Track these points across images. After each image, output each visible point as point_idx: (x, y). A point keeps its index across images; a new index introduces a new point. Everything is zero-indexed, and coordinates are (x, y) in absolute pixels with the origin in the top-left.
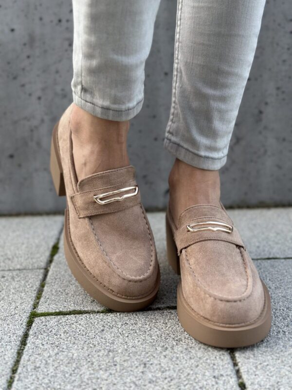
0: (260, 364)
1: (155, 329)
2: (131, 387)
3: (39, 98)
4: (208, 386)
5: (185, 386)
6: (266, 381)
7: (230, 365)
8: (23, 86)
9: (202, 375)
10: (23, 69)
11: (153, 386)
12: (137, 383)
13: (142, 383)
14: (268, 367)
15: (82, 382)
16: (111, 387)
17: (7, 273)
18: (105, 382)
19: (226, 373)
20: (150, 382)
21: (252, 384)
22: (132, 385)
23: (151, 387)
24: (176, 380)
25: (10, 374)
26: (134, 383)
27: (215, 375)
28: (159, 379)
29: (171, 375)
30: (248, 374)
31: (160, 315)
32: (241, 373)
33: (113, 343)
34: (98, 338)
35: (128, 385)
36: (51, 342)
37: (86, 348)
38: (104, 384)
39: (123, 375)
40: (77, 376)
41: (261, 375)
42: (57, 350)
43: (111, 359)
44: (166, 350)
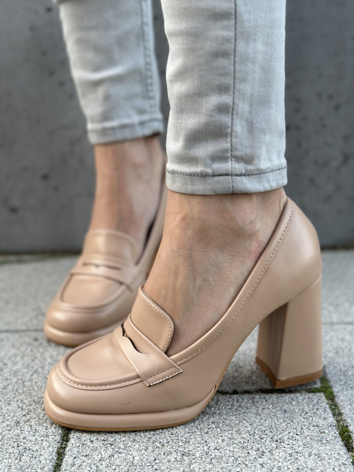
33: (188, 442)
43: (187, 467)
44: (263, 455)
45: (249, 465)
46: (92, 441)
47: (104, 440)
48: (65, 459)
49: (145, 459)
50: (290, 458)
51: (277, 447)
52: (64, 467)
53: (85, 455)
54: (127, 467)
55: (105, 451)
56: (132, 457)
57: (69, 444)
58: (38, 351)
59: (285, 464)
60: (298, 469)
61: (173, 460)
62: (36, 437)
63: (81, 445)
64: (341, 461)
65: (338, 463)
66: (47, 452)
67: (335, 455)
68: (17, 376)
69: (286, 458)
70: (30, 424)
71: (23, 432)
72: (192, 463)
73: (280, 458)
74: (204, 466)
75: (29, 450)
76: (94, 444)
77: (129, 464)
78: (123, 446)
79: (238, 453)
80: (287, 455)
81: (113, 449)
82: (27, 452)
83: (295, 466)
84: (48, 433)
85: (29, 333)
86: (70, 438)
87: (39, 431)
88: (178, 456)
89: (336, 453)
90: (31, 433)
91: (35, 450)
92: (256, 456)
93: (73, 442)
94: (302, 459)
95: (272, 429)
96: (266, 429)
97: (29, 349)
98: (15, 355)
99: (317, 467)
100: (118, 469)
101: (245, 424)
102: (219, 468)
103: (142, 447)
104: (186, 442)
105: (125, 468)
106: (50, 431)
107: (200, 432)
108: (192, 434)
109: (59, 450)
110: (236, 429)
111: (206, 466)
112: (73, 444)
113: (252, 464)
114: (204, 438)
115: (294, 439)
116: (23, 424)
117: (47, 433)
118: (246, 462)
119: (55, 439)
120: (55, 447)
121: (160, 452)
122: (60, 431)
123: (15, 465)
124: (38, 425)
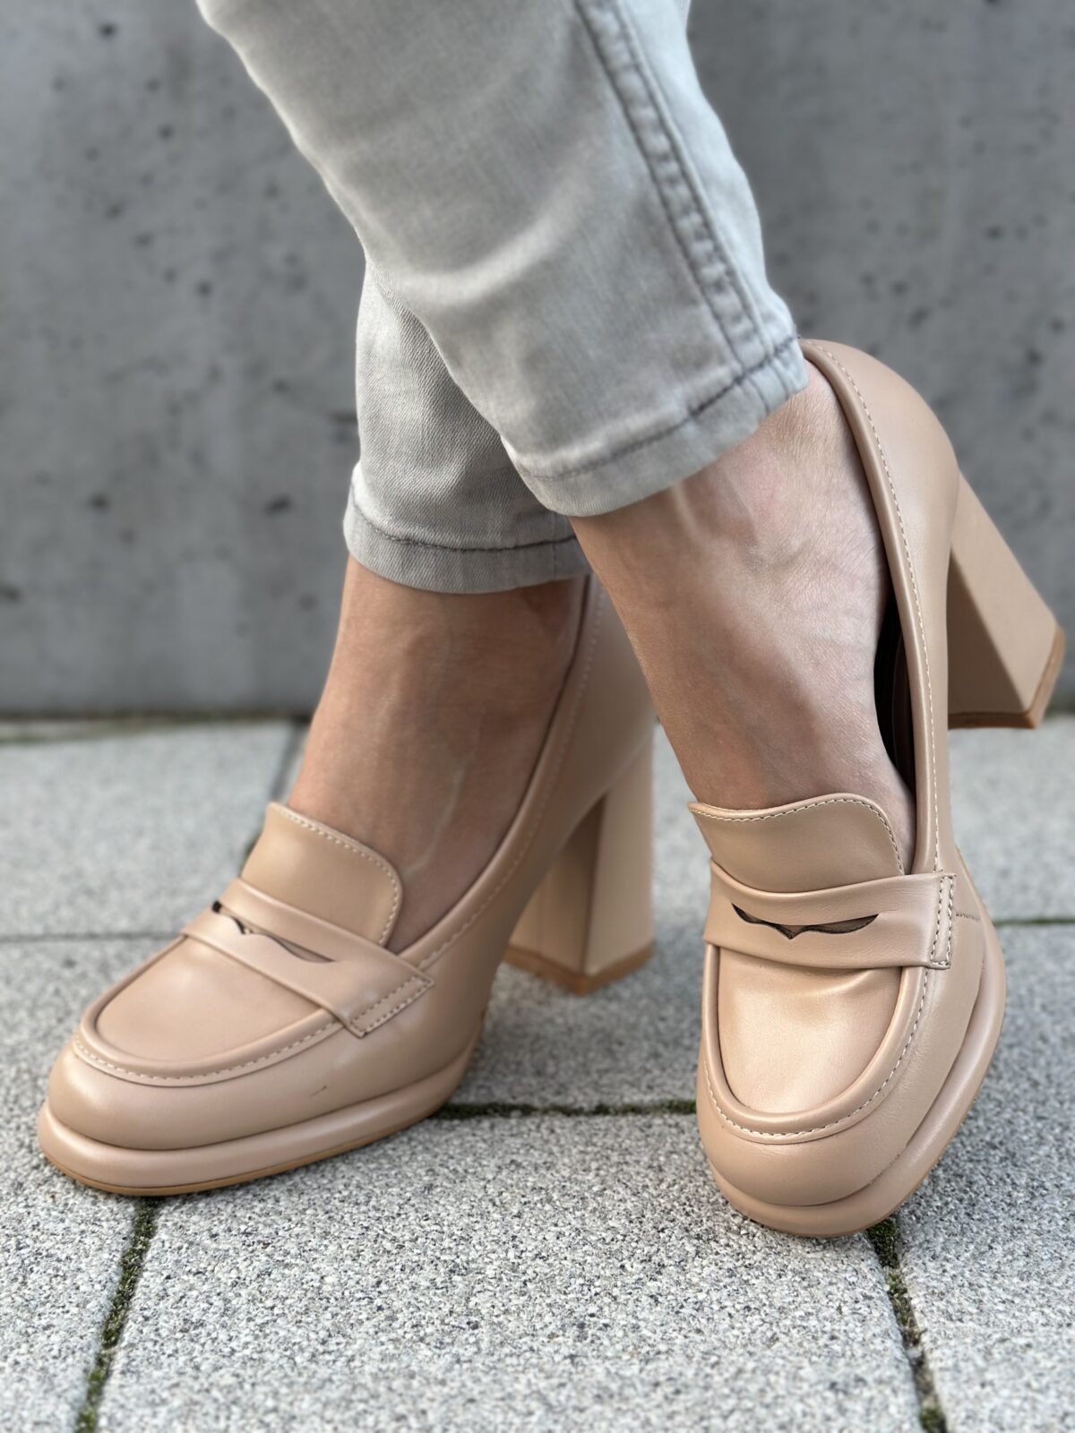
0: (1003, 1340)
1: (620, 1189)
2: (530, 1413)
3: (204, 289)
4: (808, 1418)
5: (725, 1417)
6: (1022, 1409)
7: (889, 1343)
8: (144, 241)
9: (787, 1378)
10: (147, 180)
11: (610, 1415)
12: (552, 1397)
13: (569, 1398)
14: (1031, 1353)
15: (354, 1388)
16: (460, 1410)
17: (82, 949)
18: (437, 1389)
19: (877, 1373)
20: (598, 1398)
21: (971, 1417)
22: (534, 1405)
23: (602, 1417)
24: (696, 1394)
25: (96, 1347)
26: (543, 1399)
27: (834, 1377)
28: (633, 1386)
29: (674, 1375)
30: (955, 1379)
31: (638, 1133)
32: (931, 1373)
33: (468, 1239)
34: (412, 1216)
35: (519, 1406)
36: (243, 1228)
37: (368, 1255)
38: (432, 1400)
39: (499, 1365)
40: (334, 1361)
41: (1004, 1386)
42: (264, 1258)
43: (459, 1303)
44: (659, 1273)
45: (622, 1298)
46: (214, 1236)
47: (247, 1234)
48: (142, 1282)
49: (351, 1283)
50: (728, 1280)
51: (697, 1253)
52: (138, 1301)
53: (194, 1270)
54: (305, 1302)
55: (249, 1260)
56: (318, 1277)
57: (155, 1244)
58: (75, 995)
59: (715, 1296)
60: (748, 1308)
61: (425, 1284)
62: (67, 1223)
63: (186, 1246)
64: (861, 1290)
65: (852, 1293)
66: (94, 1263)
67: (847, 1275)
68: (17, 1061)
69: (718, 1281)
70: (52, 1190)
71: (31, 1210)
72: (475, 1291)
73: (703, 1279)
74: (505, 1301)
75: (47, 1256)
76: (219, 1244)
77: (309, 1295)
78: (296, 1249)
79: (595, 1268)
80: (721, 1272)
81: (268, 1255)
82: (43, 1263)
83: (741, 1301)
84: (99, 1215)
85: (49, 945)
86: (156, 1228)
87: (75, 1209)
88: (439, 1274)
89: (850, 1268)
90: (54, 1213)
91: (63, 1257)
92: (642, 1276)
93: (164, 1237)
94: (759, 1283)
95: (691, 1206)
96: (674, 1206)
97: (51, 988)
98: (13, 1006)
99: (796, 1304)
100: (280, 1306)
101: (619, 1193)
102: (544, 1304)
103: (346, 1252)
104: (462, 1238)
105: (298, 1304)
106: (105, 1208)
107: (500, 1213)
108: (479, 1219)
109: (127, 1259)
110: (595, 1205)
111: (510, 1301)
112: (163, 1242)
113: (629, 1296)
114: (508, 1228)
115: (743, 1232)
116: (33, 1189)
117: (96, 1213)
118: (615, 1289)
119: (117, 1230)
120: (117, 1251)
121: (391, 1264)
122: (131, 1209)
123: (9, 1296)
124: (72, 1194)
